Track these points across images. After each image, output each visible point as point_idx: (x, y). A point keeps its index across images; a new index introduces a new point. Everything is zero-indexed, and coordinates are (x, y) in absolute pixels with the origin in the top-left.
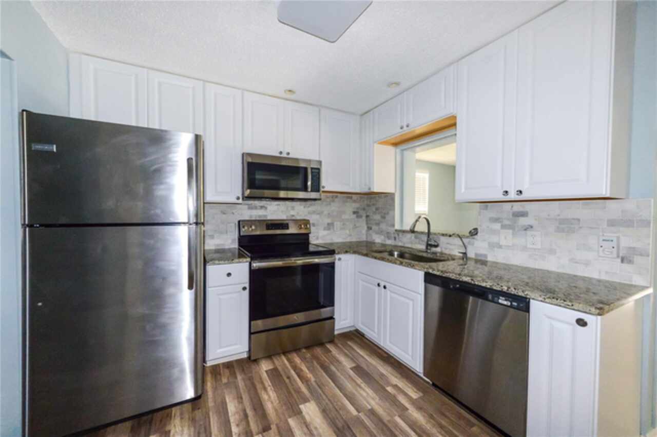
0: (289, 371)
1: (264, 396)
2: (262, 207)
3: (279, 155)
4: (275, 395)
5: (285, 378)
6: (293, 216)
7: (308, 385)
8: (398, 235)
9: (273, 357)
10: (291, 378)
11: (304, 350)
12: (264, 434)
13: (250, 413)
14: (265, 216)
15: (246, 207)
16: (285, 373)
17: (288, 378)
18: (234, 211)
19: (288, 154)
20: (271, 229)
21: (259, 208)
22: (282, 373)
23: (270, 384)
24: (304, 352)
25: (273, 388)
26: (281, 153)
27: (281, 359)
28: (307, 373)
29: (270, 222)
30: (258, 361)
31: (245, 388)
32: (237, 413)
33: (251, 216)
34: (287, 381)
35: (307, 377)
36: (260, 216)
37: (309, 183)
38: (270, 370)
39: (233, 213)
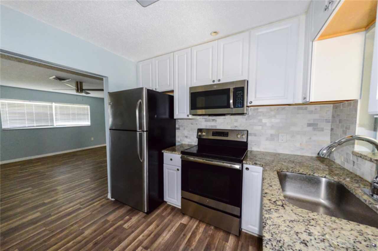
0: (189, 232)
1: (164, 235)
2: (213, 120)
3: (212, 83)
4: (169, 237)
5: (183, 233)
6: (236, 127)
7: (186, 247)
8: (357, 159)
9: (193, 219)
10: (185, 237)
11: (212, 228)
12: (143, 249)
13: (152, 236)
14: (216, 126)
15: (204, 120)
16: (187, 231)
17: (184, 235)
18: (197, 123)
19: (219, 80)
20: (216, 136)
21: (212, 121)
22: (185, 230)
23: (174, 231)
24: (211, 229)
25: (172, 234)
26: (214, 81)
27: (195, 222)
28: (195, 241)
29: (215, 131)
30: (185, 215)
31: (164, 224)
32: (150, 231)
33: (206, 126)
34: (182, 235)
35: (192, 243)
36: (212, 126)
37: (231, 101)
38: (183, 224)
39: (197, 124)
